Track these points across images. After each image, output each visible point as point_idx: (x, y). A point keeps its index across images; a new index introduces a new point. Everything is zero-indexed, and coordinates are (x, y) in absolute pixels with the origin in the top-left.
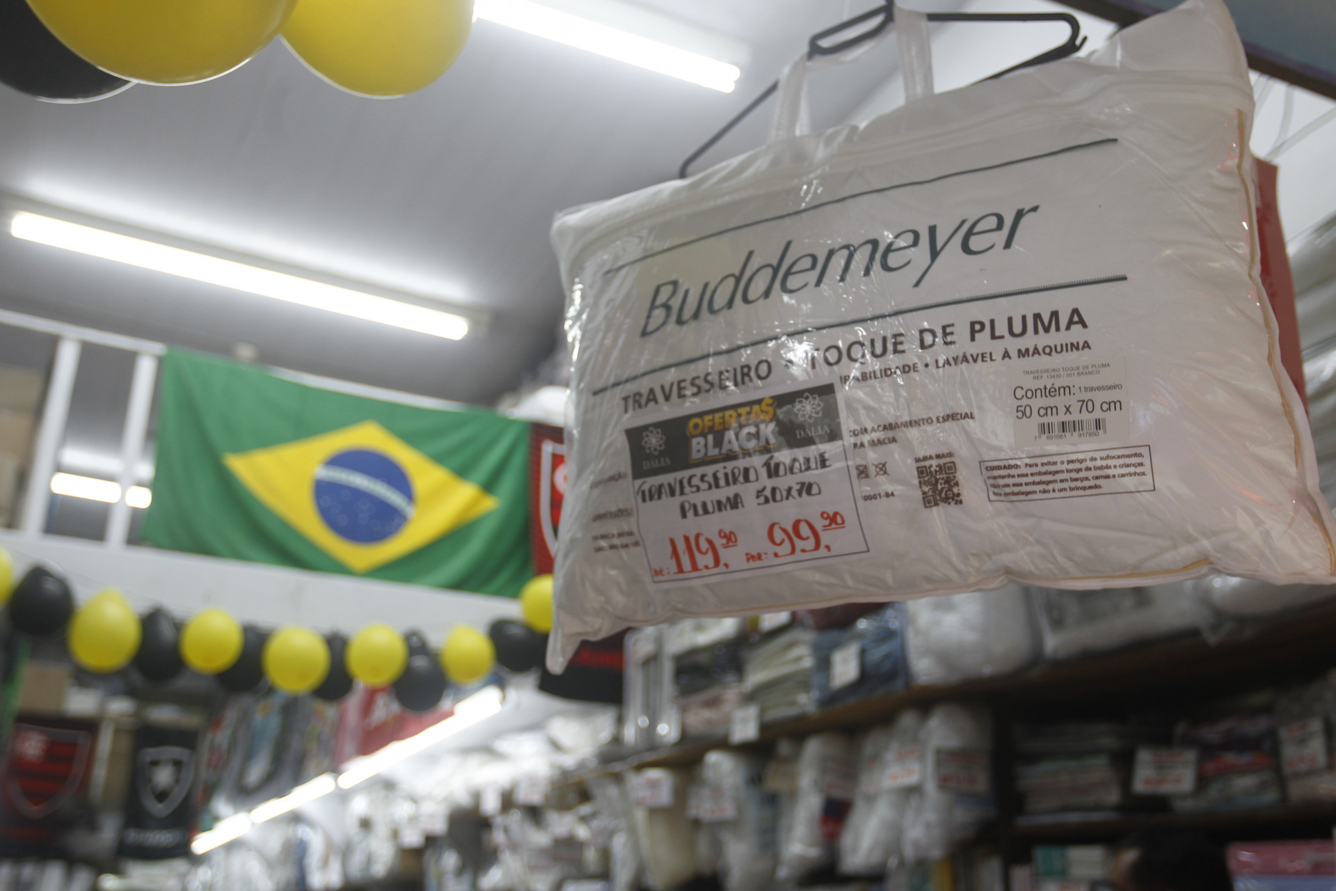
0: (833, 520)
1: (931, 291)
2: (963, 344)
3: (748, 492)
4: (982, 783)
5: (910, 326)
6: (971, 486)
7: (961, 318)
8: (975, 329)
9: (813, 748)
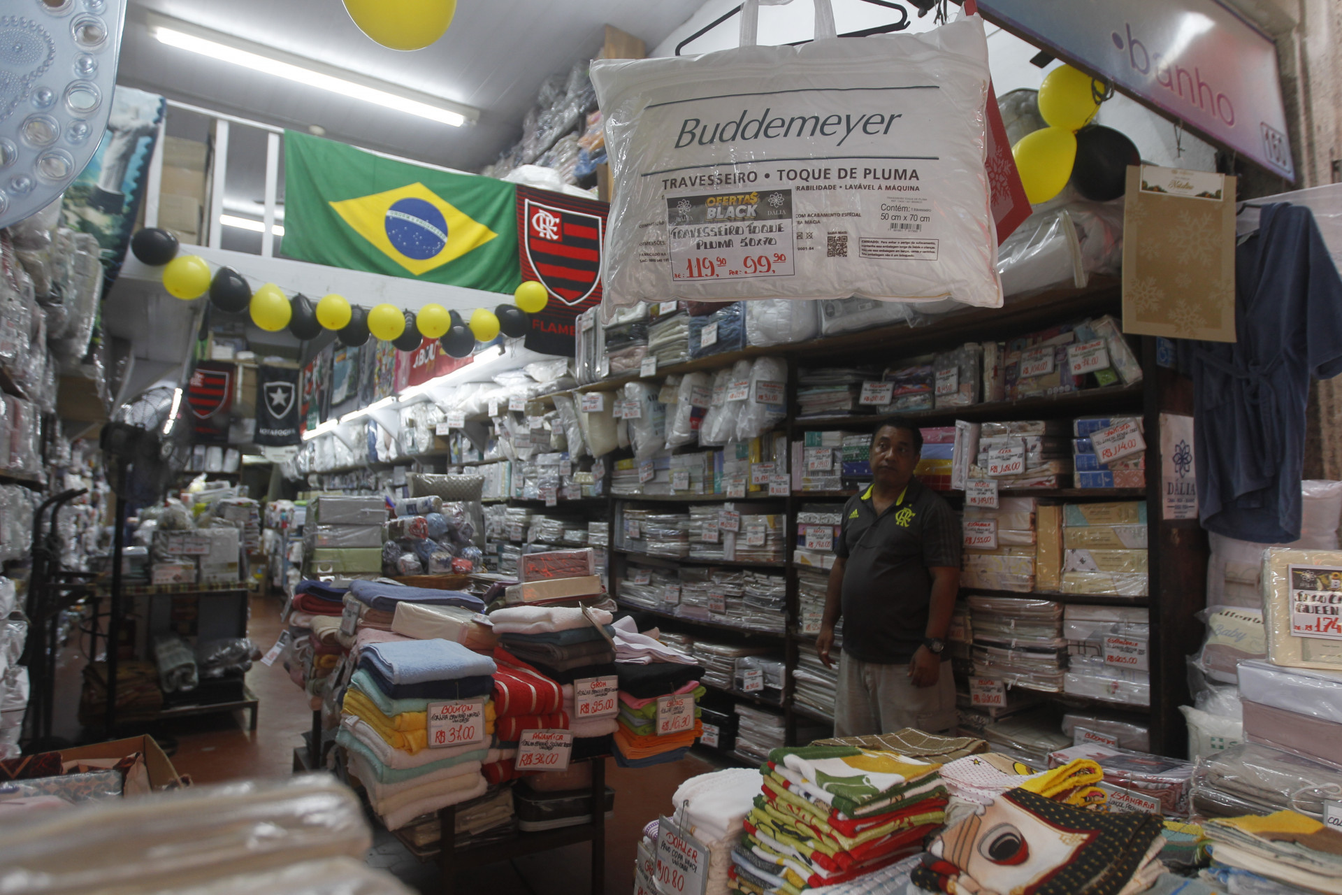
0: (780, 258)
1: (844, 150)
2: (860, 179)
3: (736, 239)
4: (780, 399)
5: (834, 166)
6: (852, 247)
7: (861, 165)
8: (867, 172)
9: (687, 380)
